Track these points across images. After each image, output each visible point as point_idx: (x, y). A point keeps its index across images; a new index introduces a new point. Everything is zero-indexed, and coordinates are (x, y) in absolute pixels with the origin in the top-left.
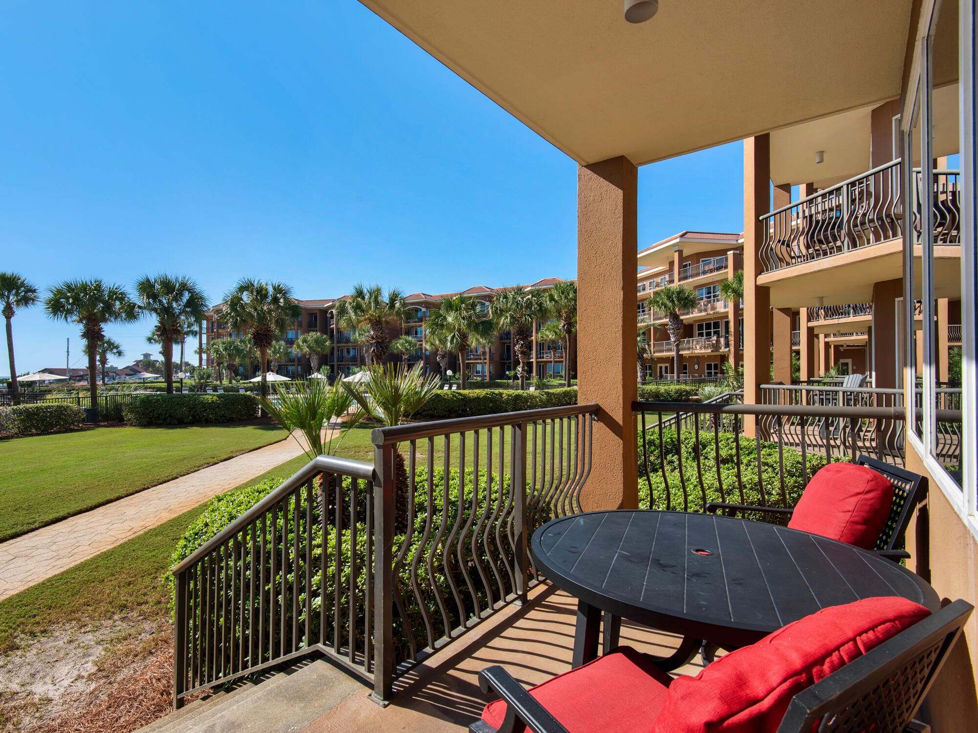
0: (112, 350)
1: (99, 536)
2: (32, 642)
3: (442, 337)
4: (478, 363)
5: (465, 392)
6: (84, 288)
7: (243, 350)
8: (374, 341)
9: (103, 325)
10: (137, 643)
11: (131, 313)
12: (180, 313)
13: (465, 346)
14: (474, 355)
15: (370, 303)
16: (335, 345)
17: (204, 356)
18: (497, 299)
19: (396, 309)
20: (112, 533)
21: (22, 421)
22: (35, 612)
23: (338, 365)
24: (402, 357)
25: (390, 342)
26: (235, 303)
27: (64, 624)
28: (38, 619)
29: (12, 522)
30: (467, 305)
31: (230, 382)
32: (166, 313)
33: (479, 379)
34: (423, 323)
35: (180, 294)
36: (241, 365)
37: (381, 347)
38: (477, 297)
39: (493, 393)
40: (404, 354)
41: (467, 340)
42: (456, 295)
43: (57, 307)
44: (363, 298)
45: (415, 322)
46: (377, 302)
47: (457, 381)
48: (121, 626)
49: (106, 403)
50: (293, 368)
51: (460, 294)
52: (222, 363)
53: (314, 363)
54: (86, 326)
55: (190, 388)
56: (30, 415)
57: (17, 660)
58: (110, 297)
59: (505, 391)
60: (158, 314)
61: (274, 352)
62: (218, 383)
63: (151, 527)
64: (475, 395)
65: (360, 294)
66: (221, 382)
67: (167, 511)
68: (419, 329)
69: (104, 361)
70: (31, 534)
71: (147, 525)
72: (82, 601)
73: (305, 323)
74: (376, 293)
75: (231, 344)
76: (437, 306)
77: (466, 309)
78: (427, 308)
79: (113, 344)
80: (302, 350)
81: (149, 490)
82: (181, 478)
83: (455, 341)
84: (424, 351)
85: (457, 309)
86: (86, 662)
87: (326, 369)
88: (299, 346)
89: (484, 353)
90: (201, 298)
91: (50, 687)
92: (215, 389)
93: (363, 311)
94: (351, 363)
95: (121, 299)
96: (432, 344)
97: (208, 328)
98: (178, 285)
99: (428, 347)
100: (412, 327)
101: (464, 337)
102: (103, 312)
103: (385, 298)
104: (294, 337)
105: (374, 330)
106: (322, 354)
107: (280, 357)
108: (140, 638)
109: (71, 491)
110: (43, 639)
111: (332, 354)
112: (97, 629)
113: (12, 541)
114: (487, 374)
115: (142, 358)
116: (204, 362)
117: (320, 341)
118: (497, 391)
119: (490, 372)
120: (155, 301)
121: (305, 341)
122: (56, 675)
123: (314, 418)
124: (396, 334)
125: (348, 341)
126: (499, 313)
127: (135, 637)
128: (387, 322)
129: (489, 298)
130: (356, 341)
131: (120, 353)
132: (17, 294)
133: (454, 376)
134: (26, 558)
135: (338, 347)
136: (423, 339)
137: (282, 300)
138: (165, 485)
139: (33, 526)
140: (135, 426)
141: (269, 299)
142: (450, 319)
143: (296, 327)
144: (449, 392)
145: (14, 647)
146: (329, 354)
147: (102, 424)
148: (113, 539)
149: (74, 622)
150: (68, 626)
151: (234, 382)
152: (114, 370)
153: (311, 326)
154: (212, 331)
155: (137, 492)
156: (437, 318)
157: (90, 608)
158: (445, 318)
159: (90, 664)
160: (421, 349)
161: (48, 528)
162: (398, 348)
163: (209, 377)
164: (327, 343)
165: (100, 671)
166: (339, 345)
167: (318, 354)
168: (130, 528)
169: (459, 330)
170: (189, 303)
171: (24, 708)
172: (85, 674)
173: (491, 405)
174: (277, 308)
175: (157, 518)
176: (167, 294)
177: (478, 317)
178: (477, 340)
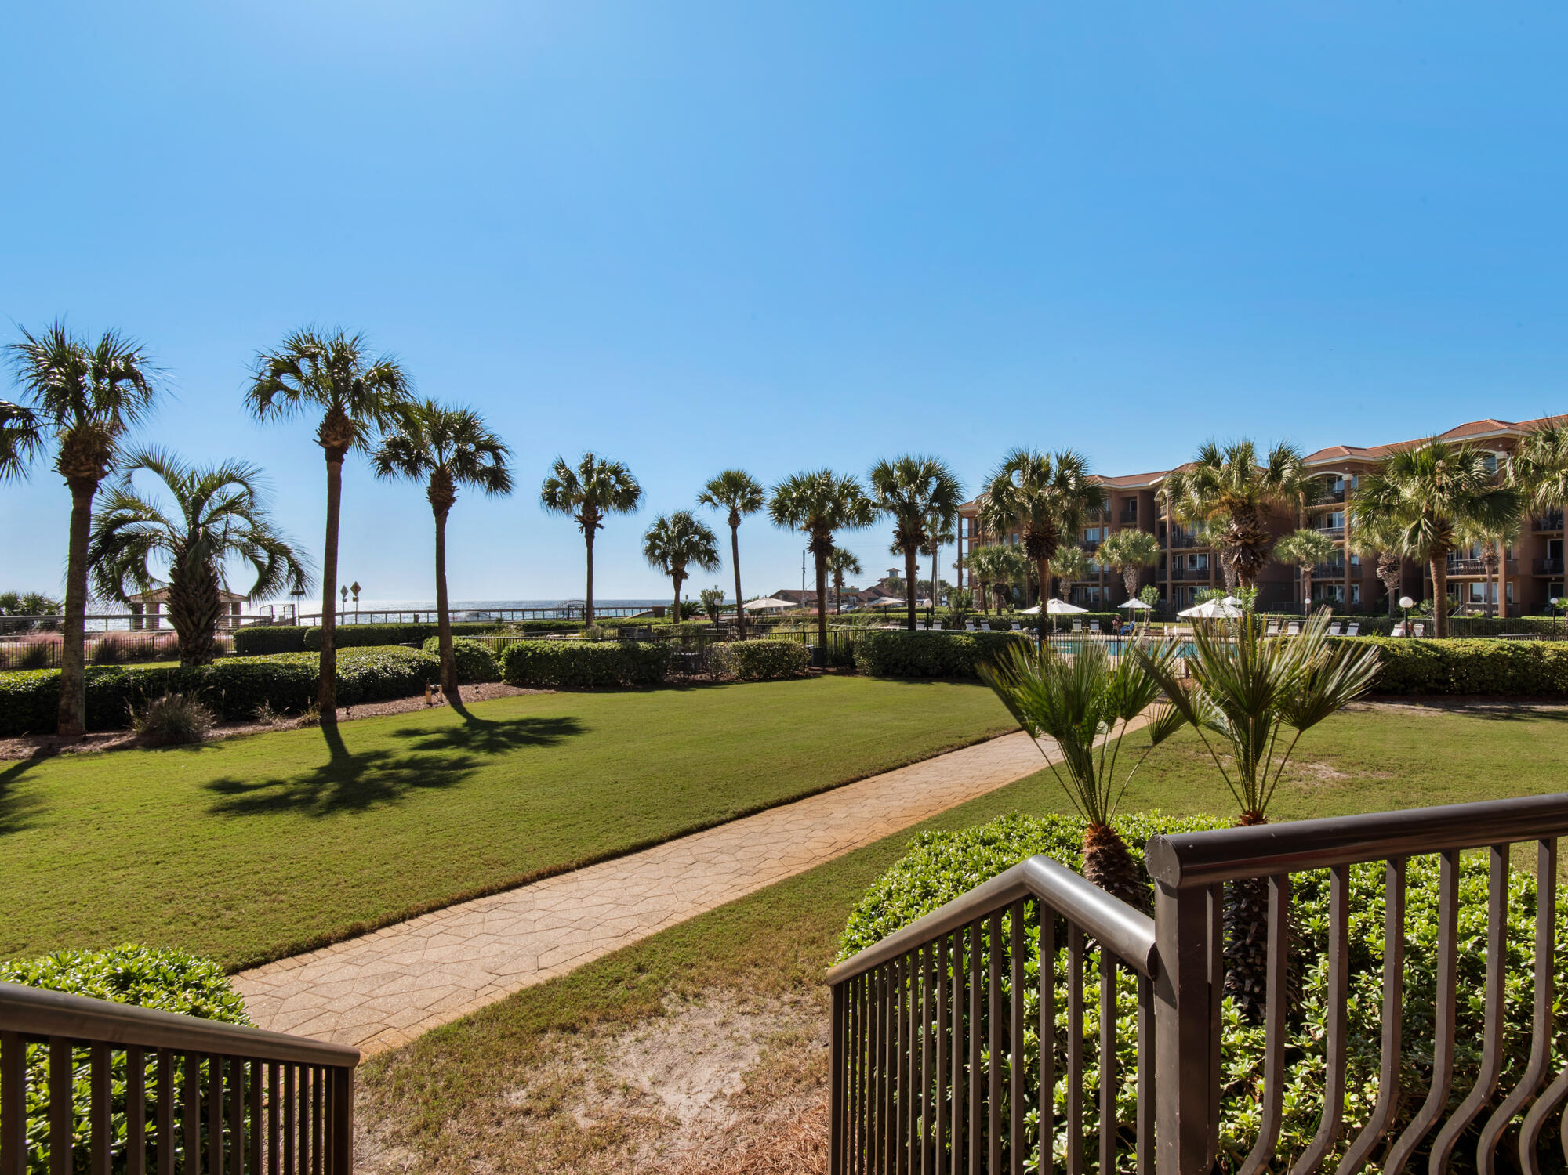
0: (848, 565)
1: (794, 846)
2: (680, 1009)
3: (1390, 529)
4: (1477, 580)
5: (1447, 643)
6: (811, 483)
7: (1017, 562)
8: (1238, 543)
9: (832, 533)
10: (803, 1056)
11: (865, 514)
12: (925, 511)
13: (1444, 548)
14: (1465, 563)
15: (1230, 473)
16: (1168, 550)
17: (965, 572)
18: (1528, 443)
19: (1284, 480)
20: (810, 845)
21: (743, 662)
22: (693, 959)
23: (1174, 585)
24: (1299, 570)
25: (1274, 541)
26: (1000, 490)
27: (722, 990)
28: (694, 972)
29: (703, 806)
30: (1449, 462)
31: (999, 613)
32: (908, 512)
33: (1479, 613)
34: (1345, 504)
35: (925, 483)
36: (1015, 585)
37: (1253, 554)
38: (1477, 444)
39: (1518, 648)
40: (1303, 564)
41: (1448, 534)
42: (1421, 443)
43: (783, 512)
44: (1217, 465)
45: (1328, 502)
46: (1244, 470)
47: (1424, 617)
48: (791, 1015)
49: (836, 641)
50: (1097, 589)
51: (1434, 439)
52: (988, 583)
53: (1130, 583)
54: (814, 533)
55: (943, 621)
56: (751, 654)
57: (658, 1035)
58: (841, 493)
59: (1550, 645)
60: (896, 513)
61: (1063, 565)
62: (983, 613)
63: (859, 845)
64: (1471, 651)
65: (1211, 458)
66: (987, 613)
67: (885, 819)
68: (1336, 516)
69: (839, 581)
70: (720, 828)
71: (855, 840)
72: (750, 956)
73: (1115, 516)
74: (1242, 456)
75: (1000, 552)
76: (1379, 468)
77: (1447, 471)
78: (1354, 473)
79: (849, 557)
80: (1110, 560)
81: (869, 780)
82: (912, 766)
83: (1420, 536)
84: (1346, 557)
85: (1427, 471)
86: (734, 1070)
87: (1150, 592)
88: (1104, 554)
89: (1492, 560)
90: (953, 487)
91: (683, 1097)
92: (977, 623)
93: (1215, 488)
94: (1197, 582)
95: (854, 496)
96: (1365, 544)
97: (970, 531)
98: (922, 469)
99: (1357, 549)
100: (1322, 512)
101: (1442, 528)
102: (833, 514)
103: (1262, 460)
104: (1097, 538)
105: (1238, 522)
106: (1145, 567)
107: (1073, 573)
108: (809, 1048)
109: (775, 770)
110: (693, 1008)
111: (1163, 565)
112: (759, 1011)
113: (698, 835)
114: (1500, 602)
115: (887, 575)
116: (965, 582)
117: (1141, 544)
118: (1527, 644)
119: (1508, 600)
120: (893, 495)
121: (1115, 545)
122: (696, 1080)
123: (1078, 719)
124: (1285, 526)
125: (1191, 542)
126: (1534, 473)
127: (803, 1045)
128: (1266, 508)
129: (1509, 444)
130: (1207, 543)
131: (857, 570)
132: (743, 497)
133: (1417, 607)
134: (707, 865)
135: (1174, 554)
136: (1346, 534)
137: (1072, 481)
138: (889, 774)
139: (723, 817)
140: (868, 675)
141: (1052, 481)
142: (1407, 493)
143: (1100, 523)
144: (1405, 642)
145: (659, 1012)
146: (1157, 564)
147: (831, 670)
148: (810, 855)
149: (734, 990)
150: (726, 995)
151: (1005, 611)
152: (854, 591)
153: (1126, 520)
154: (976, 535)
155: (853, 781)
156: (1376, 492)
157: (757, 971)
158: (1396, 492)
159: (737, 1075)
160: (1342, 553)
161: (740, 822)
162: (1290, 553)
163: (969, 603)
164: (1154, 548)
165: (748, 1093)
166: (1176, 550)
167: (1136, 566)
168: (833, 841)
169: (1429, 515)
170: (939, 494)
171: (647, 1123)
172: (728, 1091)
173: (1511, 672)
174: (1065, 495)
175: (869, 831)
176: (908, 484)
177: (1479, 484)
178: (1476, 533)
